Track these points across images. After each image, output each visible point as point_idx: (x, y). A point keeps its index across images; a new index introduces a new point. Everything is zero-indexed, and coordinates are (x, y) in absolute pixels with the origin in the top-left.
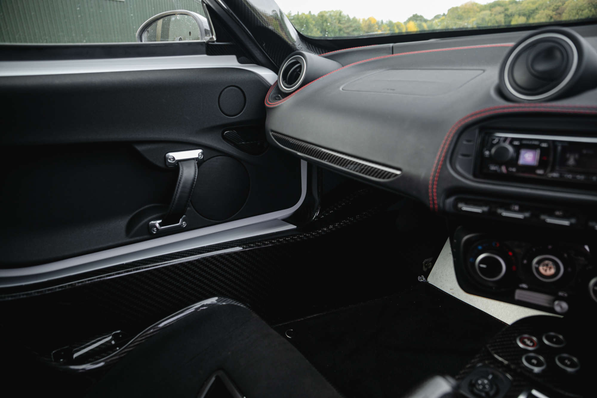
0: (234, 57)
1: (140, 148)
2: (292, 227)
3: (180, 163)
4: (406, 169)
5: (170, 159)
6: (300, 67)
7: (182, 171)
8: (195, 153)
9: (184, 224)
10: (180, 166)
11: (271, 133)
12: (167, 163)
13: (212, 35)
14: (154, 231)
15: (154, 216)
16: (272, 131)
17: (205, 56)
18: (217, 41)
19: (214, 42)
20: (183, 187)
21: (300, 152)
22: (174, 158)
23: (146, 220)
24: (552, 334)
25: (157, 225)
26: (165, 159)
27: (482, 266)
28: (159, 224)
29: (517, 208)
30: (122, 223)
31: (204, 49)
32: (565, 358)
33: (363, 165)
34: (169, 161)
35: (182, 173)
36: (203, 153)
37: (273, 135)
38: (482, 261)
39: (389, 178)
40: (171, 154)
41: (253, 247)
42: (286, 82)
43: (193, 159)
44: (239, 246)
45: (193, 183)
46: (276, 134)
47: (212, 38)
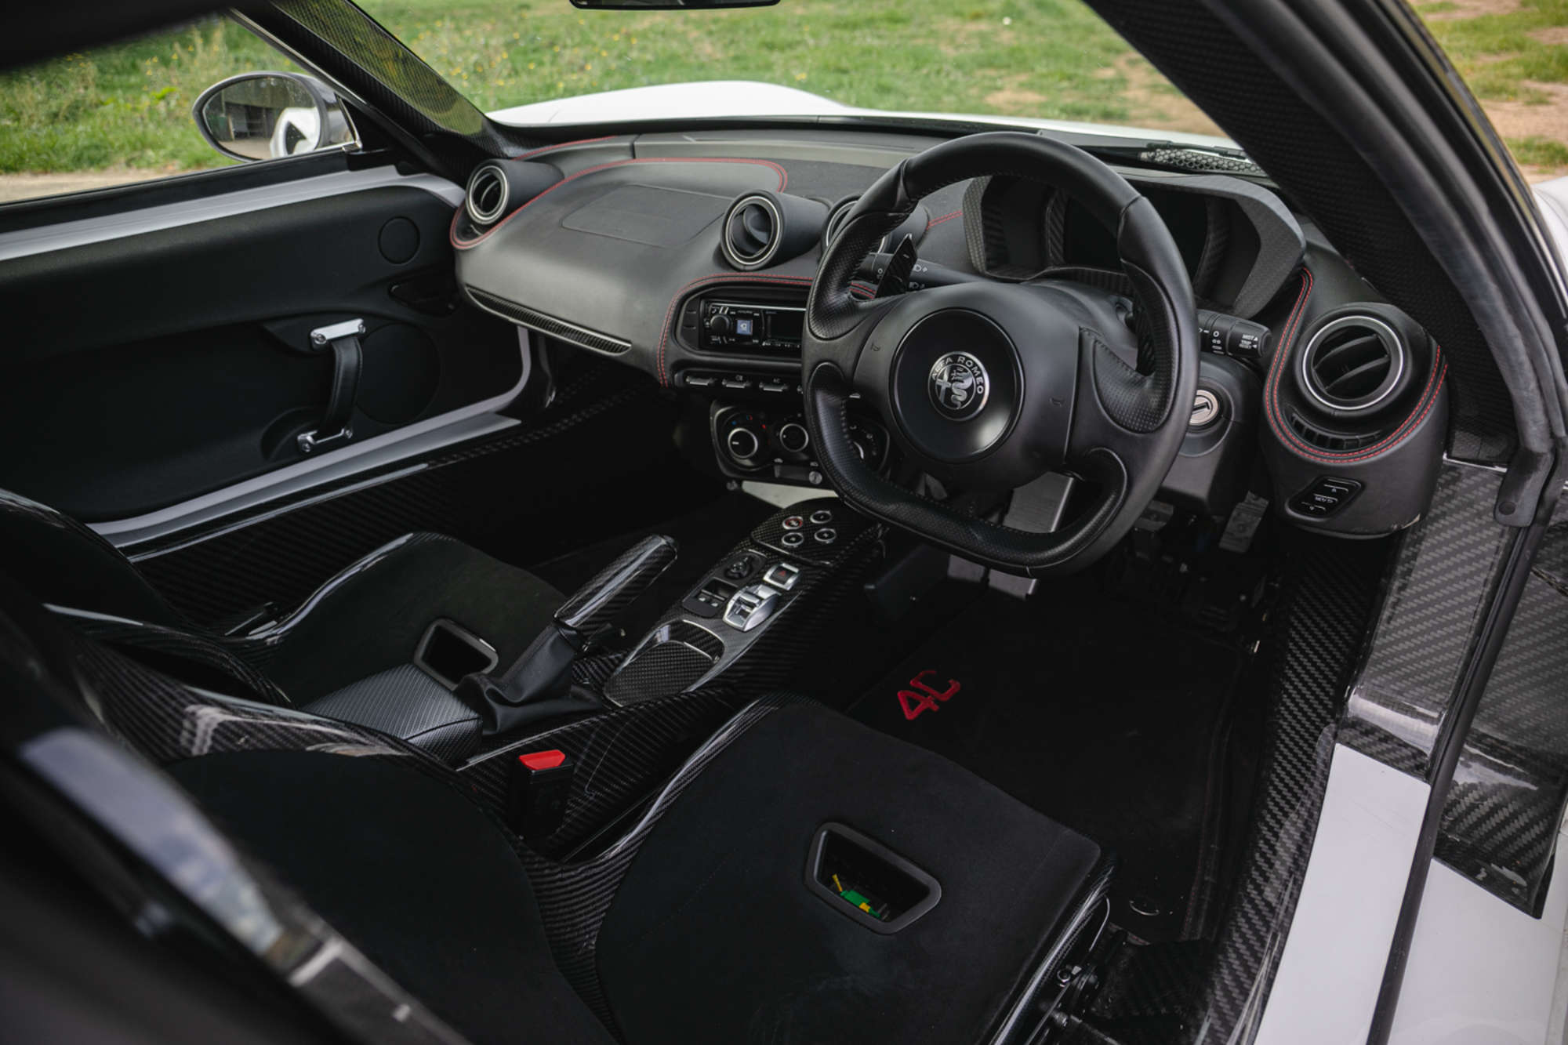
0: (392, 168)
1: (271, 328)
2: (513, 422)
3: (333, 344)
4: (636, 341)
5: (318, 340)
6: (499, 186)
7: (340, 355)
8: (353, 326)
9: (349, 434)
10: (335, 348)
11: (466, 289)
12: (314, 346)
13: (355, 138)
14: (306, 448)
15: (304, 426)
16: (468, 285)
17: (348, 172)
18: (364, 149)
19: (358, 150)
20: (345, 379)
21: (513, 317)
22: (323, 337)
23: (292, 433)
24: (820, 512)
25: (309, 438)
26: (310, 340)
27: (734, 443)
28: (313, 436)
29: (741, 378)
30: (255, 440)
31: (345, 162)
32: (823, 533)
33: (591, 336)
34: (317, 342)
35: (340, 359)
36: (364, 324)
37: (471, 293)
38: (735, 438)
39: (621, 351)
40: (317, 332)
41: (457, 459)
42: (479, 207)
43: (353, 335)
44: (424, 461)
45: (357, 373)
46: (474, 291)
47: (355, 145)
